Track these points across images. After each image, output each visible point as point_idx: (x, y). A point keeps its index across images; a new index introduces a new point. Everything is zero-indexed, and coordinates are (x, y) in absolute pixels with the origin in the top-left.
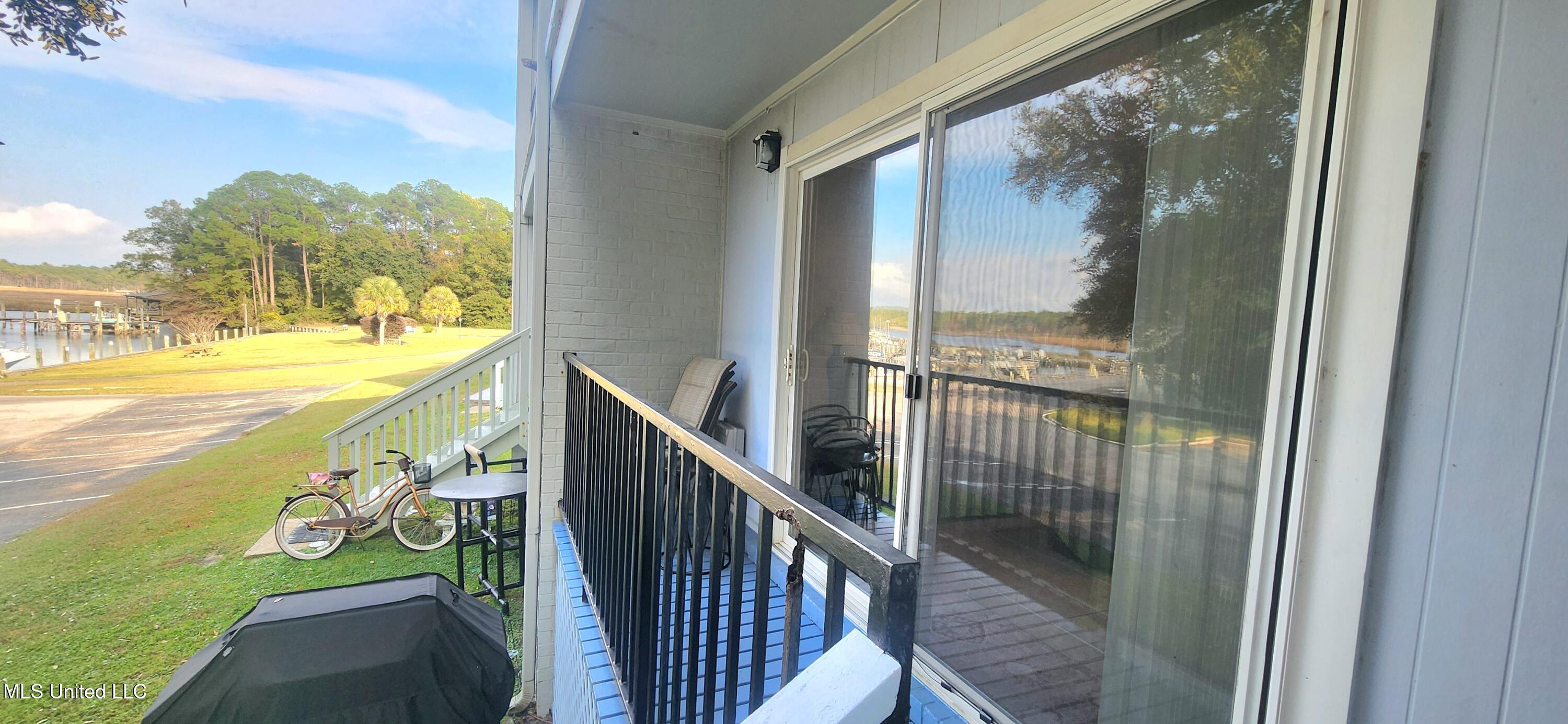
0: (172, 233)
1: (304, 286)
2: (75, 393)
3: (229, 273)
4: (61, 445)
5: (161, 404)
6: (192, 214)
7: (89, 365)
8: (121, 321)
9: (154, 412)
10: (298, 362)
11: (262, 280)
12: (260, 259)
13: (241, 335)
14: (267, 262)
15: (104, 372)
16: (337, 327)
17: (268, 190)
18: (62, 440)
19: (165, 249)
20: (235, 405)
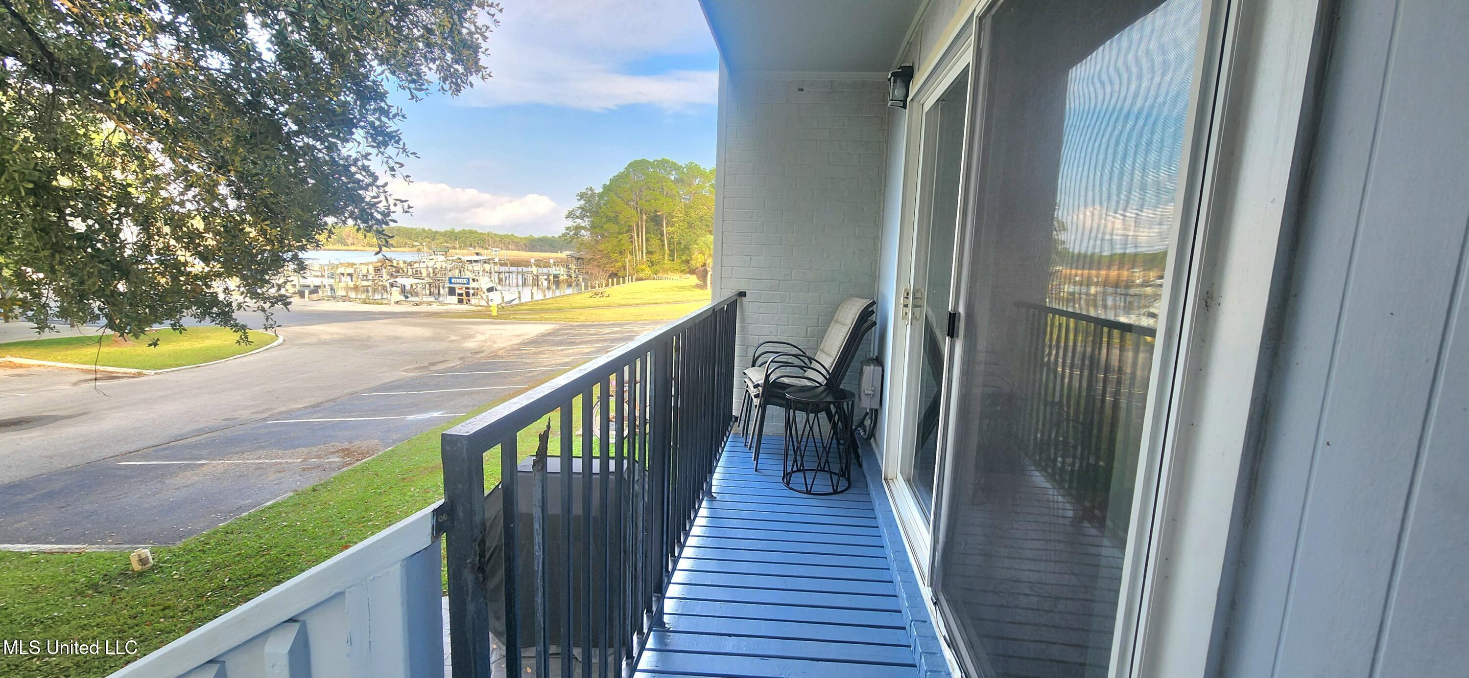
0: (590, 211)
1: (664, 245)
2: (531, 319)
3: (620, 237)
4: (518, 352)
5: (570, 329)
6: (601, 196)
7: (543, 302)
8: (562, 272)
9: (566, 334)
10: (652, 302)
11: (638, 242)
12: (638, 226)
13: (624, 283)
14: (642, 228)
15: (547, 307)
16: (684, 276)
17: (644, 174)
18: (519, 349)
19: (585, 223)
20: (608, 331)
